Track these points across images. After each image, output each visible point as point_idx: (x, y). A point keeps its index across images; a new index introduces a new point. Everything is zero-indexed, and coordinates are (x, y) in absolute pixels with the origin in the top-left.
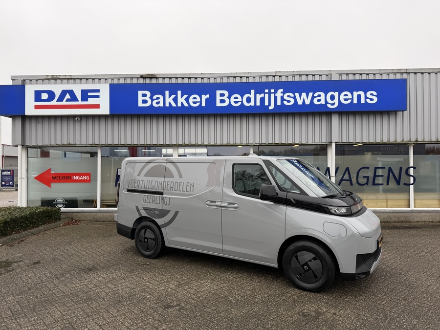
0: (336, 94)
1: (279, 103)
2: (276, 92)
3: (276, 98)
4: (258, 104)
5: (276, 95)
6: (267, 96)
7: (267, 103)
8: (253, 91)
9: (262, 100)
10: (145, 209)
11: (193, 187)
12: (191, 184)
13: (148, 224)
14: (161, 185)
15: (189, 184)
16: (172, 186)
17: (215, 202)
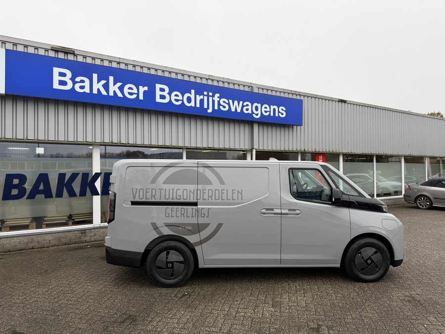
0: (259, 105)
1: (216, 108)
2: (213, 96)
3: (213, 101)
4: (198, 105)
5: (214, 99)
6: (206, 98)
7: (206, 106)
8: (193, 91)
9: (202, 101)
10: (168, 225)
11: (241, 194)
12: (238, 191)
13: (173, 244)
14: (193, 193)
15: (236, 192)
16: (210, 195)
17: (272, 209)
